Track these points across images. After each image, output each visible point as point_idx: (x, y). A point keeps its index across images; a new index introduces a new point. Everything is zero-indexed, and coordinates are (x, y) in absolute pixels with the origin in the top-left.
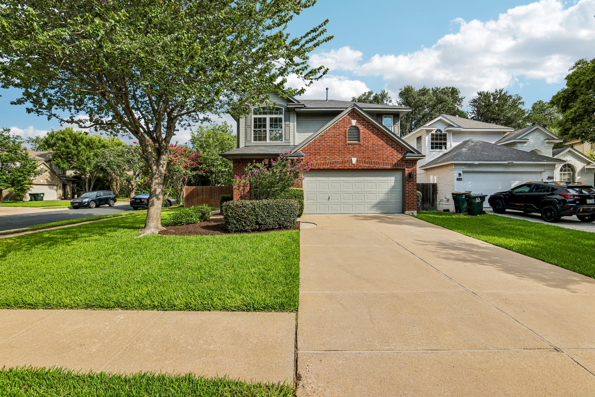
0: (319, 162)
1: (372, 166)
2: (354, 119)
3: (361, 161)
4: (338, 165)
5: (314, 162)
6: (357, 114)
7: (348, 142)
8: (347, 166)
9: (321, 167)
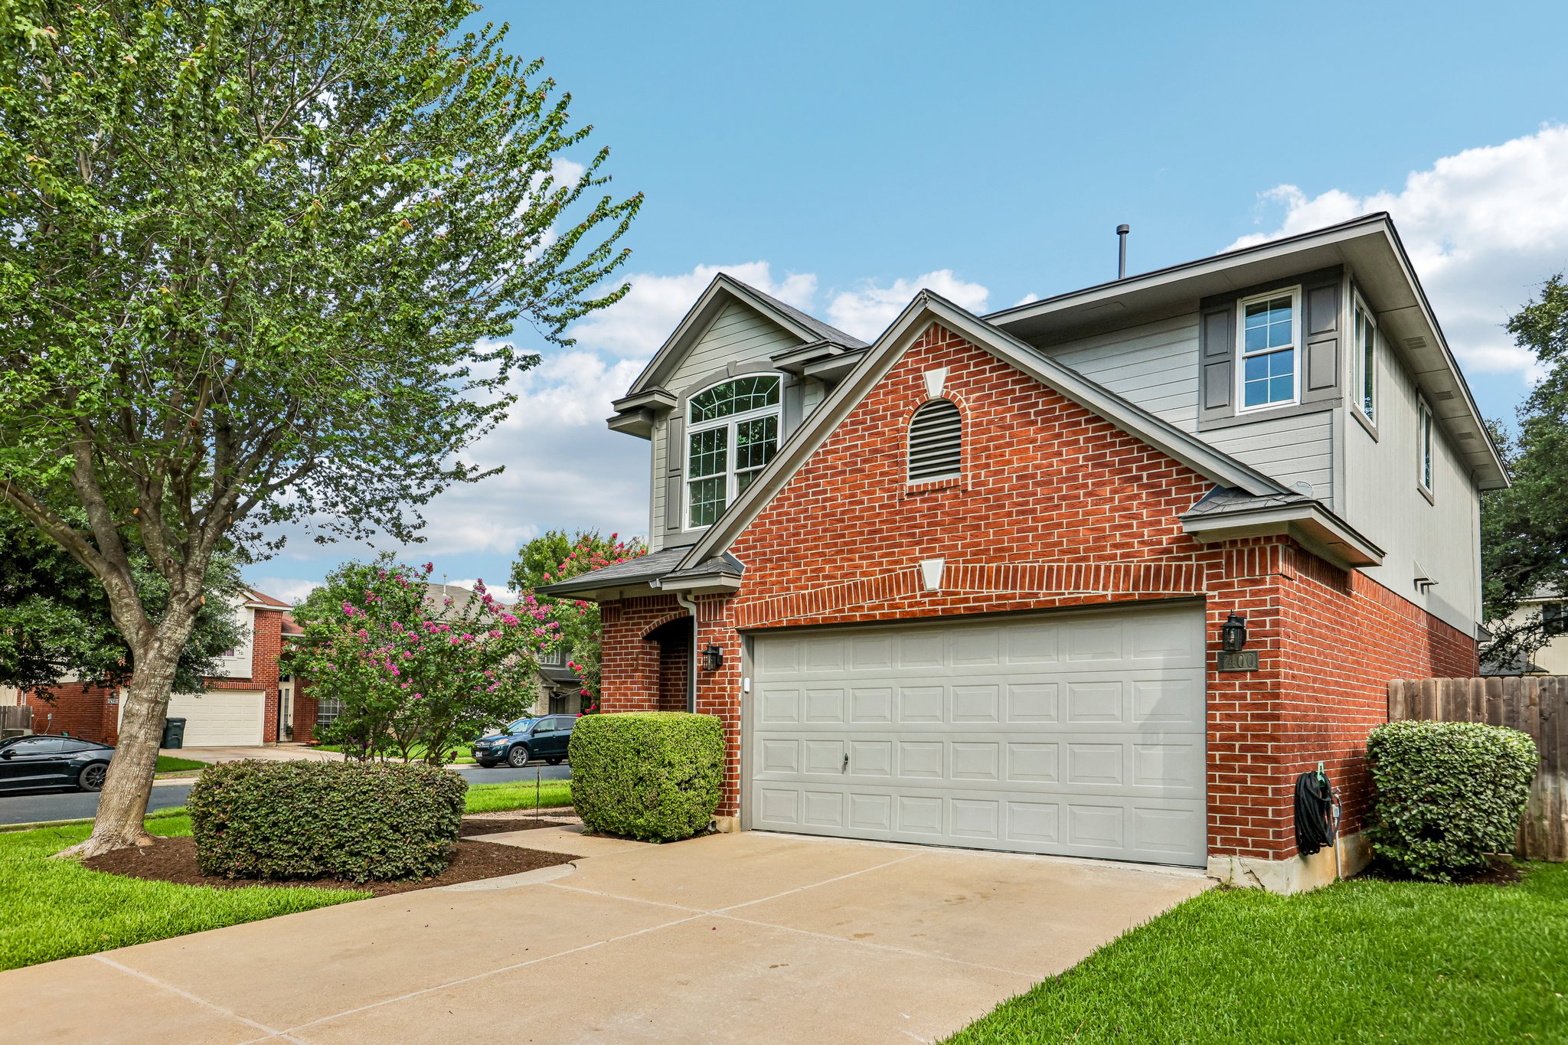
0: (793, 593)
1: (1016, 595)
2: (939, 365)
3: (966, 570)
4: (867, 604)
5: (776, 597)
6: (953, 336)
7: (909, 483)
8: (902, 602)
9: (801, 618)
